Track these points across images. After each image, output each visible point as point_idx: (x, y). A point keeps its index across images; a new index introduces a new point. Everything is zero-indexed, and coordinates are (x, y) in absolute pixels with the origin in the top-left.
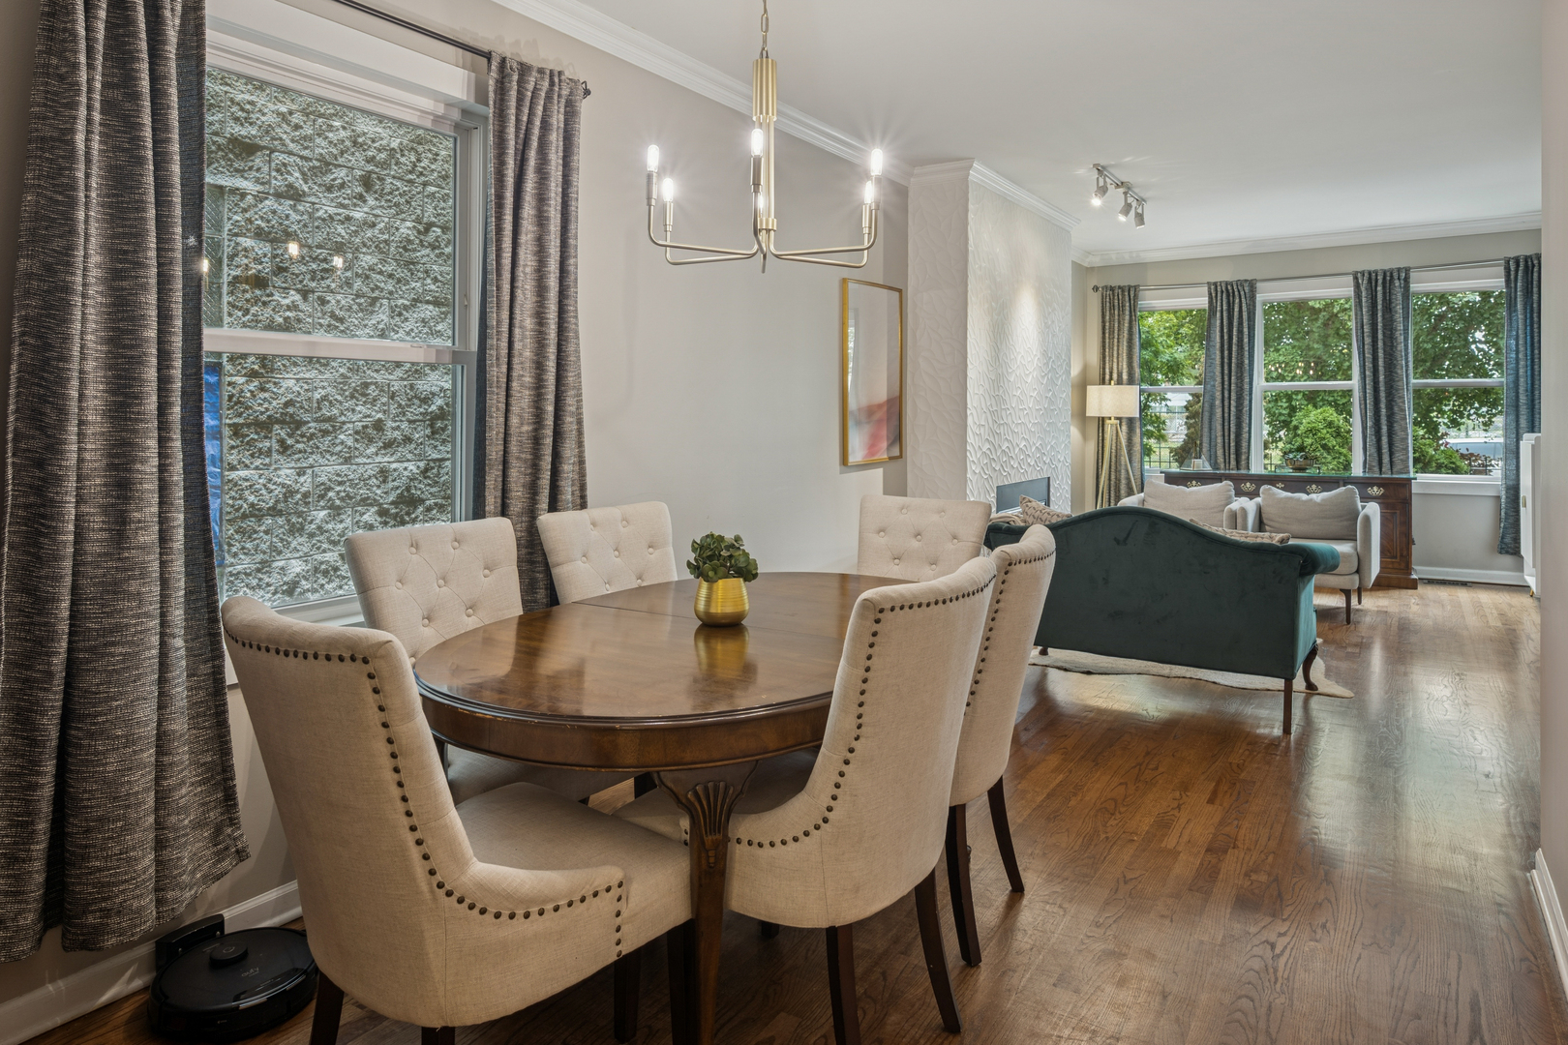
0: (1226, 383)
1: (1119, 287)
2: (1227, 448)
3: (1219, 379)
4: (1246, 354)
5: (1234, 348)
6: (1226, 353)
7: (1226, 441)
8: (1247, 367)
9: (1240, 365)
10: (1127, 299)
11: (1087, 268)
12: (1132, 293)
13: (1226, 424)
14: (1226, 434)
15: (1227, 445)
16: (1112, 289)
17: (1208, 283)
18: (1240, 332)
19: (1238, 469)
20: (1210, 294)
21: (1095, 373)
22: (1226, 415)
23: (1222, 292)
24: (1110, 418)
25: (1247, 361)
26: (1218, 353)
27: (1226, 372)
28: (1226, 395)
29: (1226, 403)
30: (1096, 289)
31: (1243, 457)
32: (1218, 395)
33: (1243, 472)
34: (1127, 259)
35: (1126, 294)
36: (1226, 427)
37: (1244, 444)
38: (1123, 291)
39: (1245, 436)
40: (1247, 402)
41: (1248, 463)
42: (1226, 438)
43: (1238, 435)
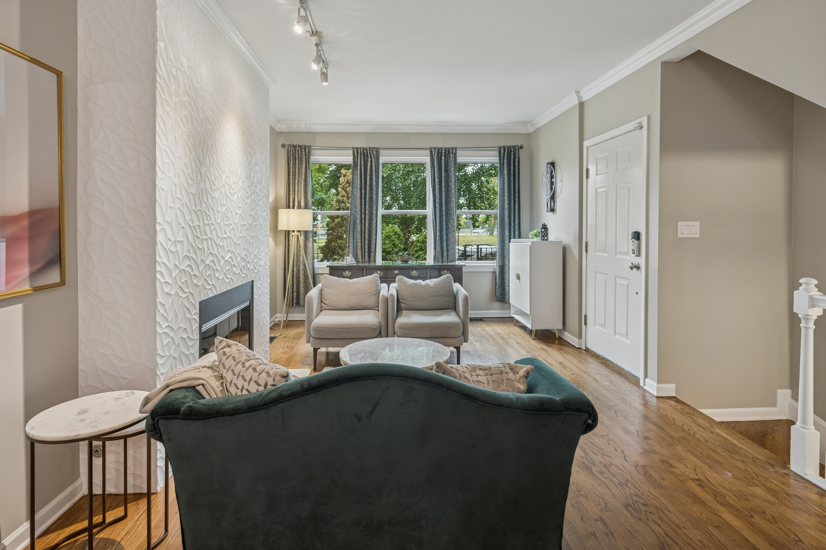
0: (363, 210)
1: (299, 146)
2: (363, 249)
3: (359, 207)
4: (374, 192)
5: (368, 188)
6: (363, 191)
7: (363, 245)
8: (375, 200)
9: (371, 198)
10: (304, 153)
11: (277, 132)
12: (307, 150)
13: (363, 234)
14: (363, 241)
15: (363, 247)
16: (294, 147)
17: (353, 147)
18: (371, 179)
19: (370, 262)
20: (354, 155)
21: (283, 201)
22: (363, 229)
23: (361, 153)
24: (294, 231)
25: (375, 197)
26: (359, 191)
27: (363, 203)
28: (363, 217)
29: (363, 222)
30: (283, 146)
31: (372, 254)
32: (359, 216)
33: (372, 264)
34: (303, 128)
35: (304, 150)
36: (363, 236)
37: (373, 247)
38: (301, 149)
39: (373, 242)
40: (374, 221)
41: (375, 258)
42: (363, 243)
43: (370, 241)
